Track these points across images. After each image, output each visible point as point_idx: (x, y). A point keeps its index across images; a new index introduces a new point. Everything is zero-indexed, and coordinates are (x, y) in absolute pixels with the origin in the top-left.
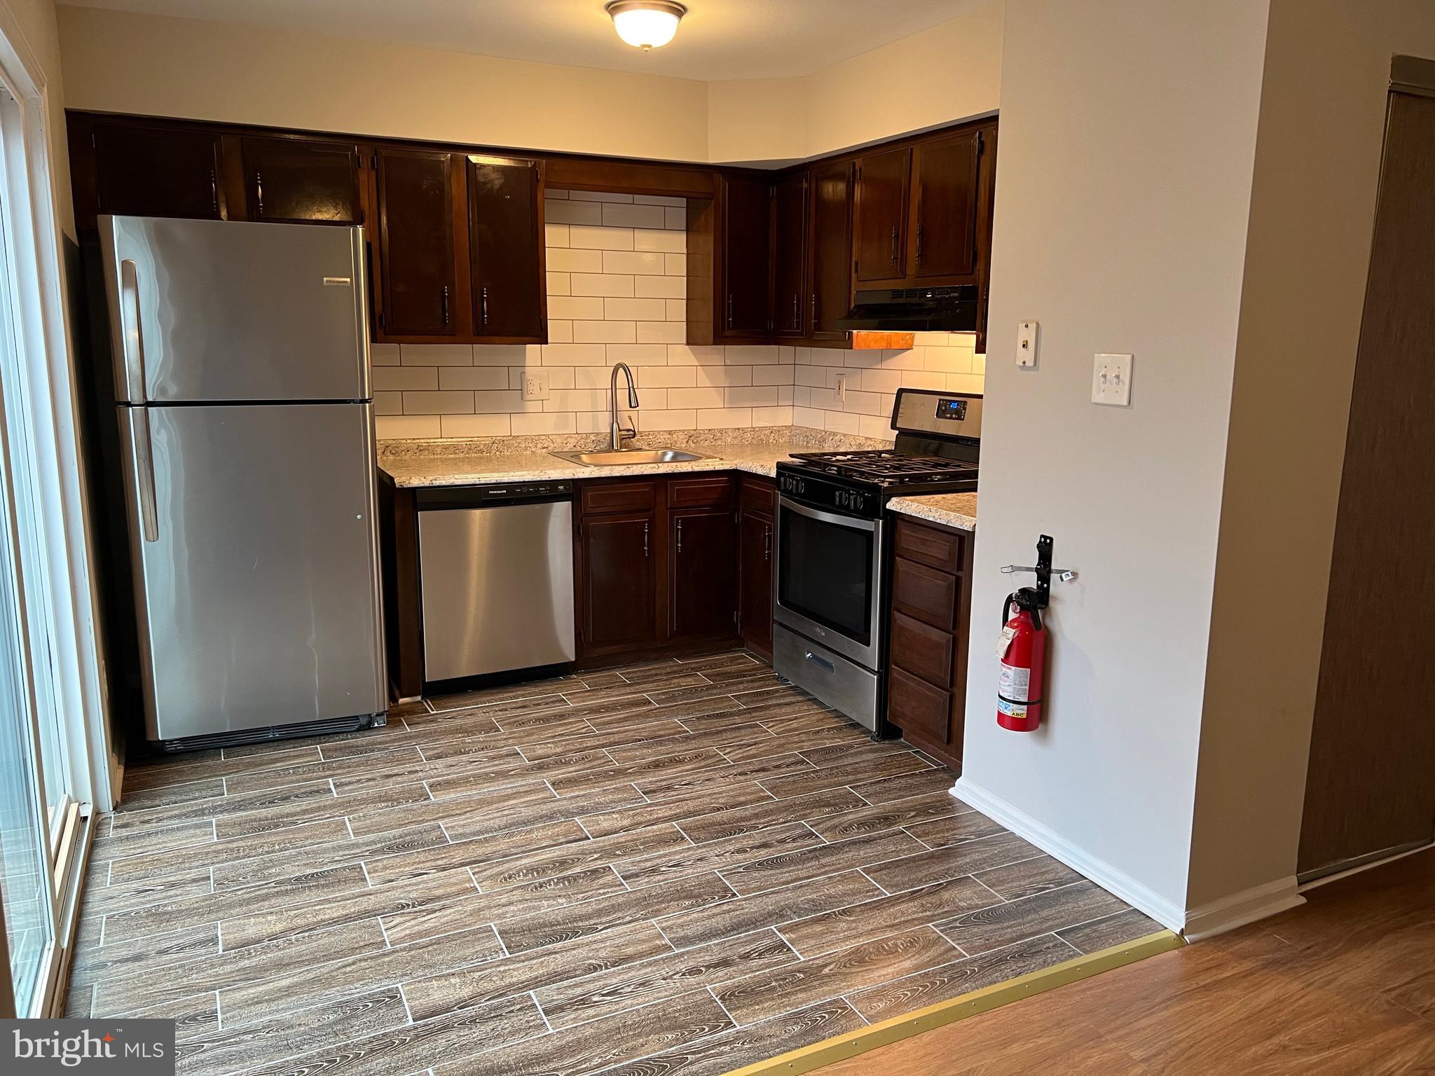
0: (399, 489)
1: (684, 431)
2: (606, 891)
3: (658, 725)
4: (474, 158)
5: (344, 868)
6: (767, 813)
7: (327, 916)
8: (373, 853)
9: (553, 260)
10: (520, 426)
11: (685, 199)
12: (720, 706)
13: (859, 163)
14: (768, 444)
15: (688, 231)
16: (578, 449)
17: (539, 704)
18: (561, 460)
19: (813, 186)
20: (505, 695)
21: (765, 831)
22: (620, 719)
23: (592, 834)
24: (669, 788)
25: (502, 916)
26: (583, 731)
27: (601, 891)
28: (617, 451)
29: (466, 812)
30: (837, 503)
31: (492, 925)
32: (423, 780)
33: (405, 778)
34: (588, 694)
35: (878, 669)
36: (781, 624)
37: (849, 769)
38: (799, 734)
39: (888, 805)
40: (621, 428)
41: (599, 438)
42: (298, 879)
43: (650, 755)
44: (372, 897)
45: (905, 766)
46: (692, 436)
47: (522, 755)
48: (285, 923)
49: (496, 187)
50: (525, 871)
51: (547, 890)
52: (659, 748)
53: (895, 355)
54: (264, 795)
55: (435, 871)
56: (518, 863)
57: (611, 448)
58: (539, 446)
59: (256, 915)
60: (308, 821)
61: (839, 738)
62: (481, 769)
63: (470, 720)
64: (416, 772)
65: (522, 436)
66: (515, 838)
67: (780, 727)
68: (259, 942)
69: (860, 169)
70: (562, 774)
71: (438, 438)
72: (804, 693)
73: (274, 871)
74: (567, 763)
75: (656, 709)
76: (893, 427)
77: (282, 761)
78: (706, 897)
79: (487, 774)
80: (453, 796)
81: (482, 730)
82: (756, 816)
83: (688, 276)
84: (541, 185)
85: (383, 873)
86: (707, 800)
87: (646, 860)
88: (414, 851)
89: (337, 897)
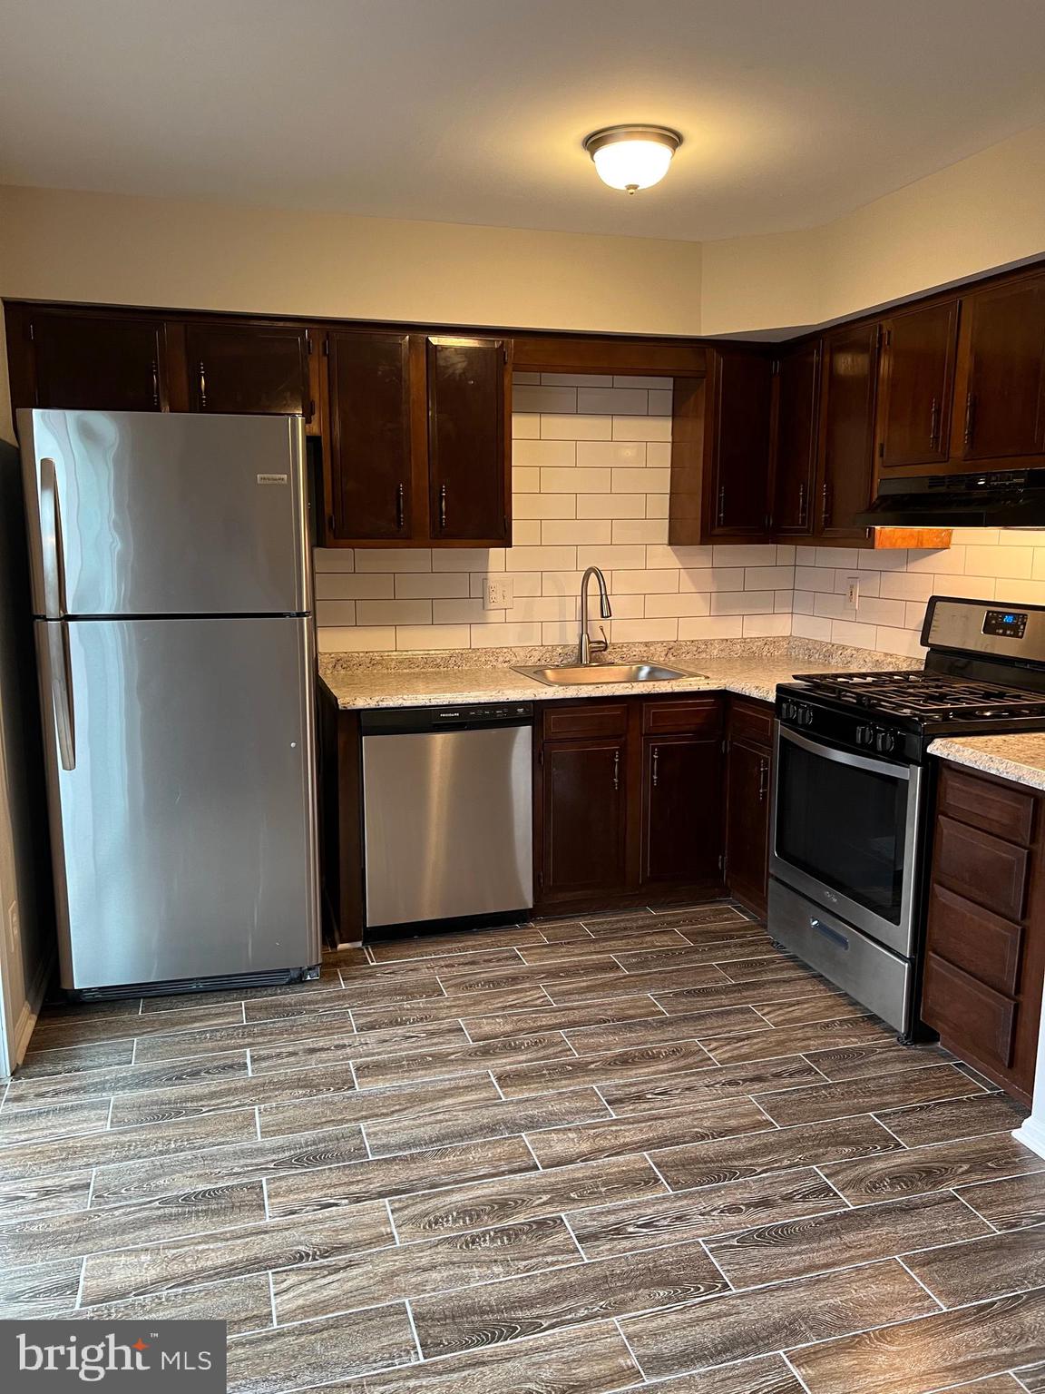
0: (342, 711)
1: (662, 642)
2: (555, 1259)
3: (627, 1001)
4: (434, 340)
5: (242, 1186)
6: (767, 1149)
7: (209, 1263)
8: (280, 1164)
9: (520, 454)
10: (482, 638)
11: (672, 379)
12: (703, 978)
13: (887, 325)
14: (761, 657)
15: (674, 416)
16: (543, 663)
17: (490, 961)
18: (522, 677)
19: (827, 359)
20: (454, 945)
21: (764, 1178)
22: (582, 988)
23: (541, 1162)
24: (639, 1097)
25: (421, 1288)
26: (538, 1002)
27: (549, 1259)
28: (586, 666)
29: (393, 1112)
30: (859, 741)
31: (406, 1301)
32: (348, 1059)
33: (330, 1055)
34: (545, 950)
35: (910, 955)
36: (777, 880)
37: (871, 1085)
38: (804, 1027)
39: (928, 1149)
40: (591, 640)
41: (566, 650)
42: (187, 1198)
43: (617, 1045)
44: (266, 1236)
45: (947, 1087)
46: (673, 648)
47: (466, 1032)
48: (158, 1269)
49: (457, 372)
50: (455, 1214)
51: (480, 1250)
52: (628, 1035)
53: (929, 555)
54: (174, 1067)
55: (347, 1201)
56: (448, 1199)
57: (579, 662)
58: (501, 659)
59: (128, 1250)
60: (214, 1110)
61: (855, 1036)
62: (416, 1048)
63: (413, 977)
64: (344, 1046)
65: (482, 649)
66: (447, 1159)
67: (779, 1015)
68: (123, 1295)
69: (889, 333)
70: (510, 1064)
71: (392, 651)
72: (805, 967)
73: (163, 1183)
74: (517, 1049)
75: (625, 977)
76: (924, 642)
77: (201, 1020)
78: (687, 1285)
79: (423, 1056)
80: (381, 1085)
81: (424, 993)
82: (753, 1152)
83: (672, 467)
84: (509, 367)
85: (285, 1199)
86: (687, 1120)
87: (609, 1212)
88: (326, 1167)
89: (226, 1232)
